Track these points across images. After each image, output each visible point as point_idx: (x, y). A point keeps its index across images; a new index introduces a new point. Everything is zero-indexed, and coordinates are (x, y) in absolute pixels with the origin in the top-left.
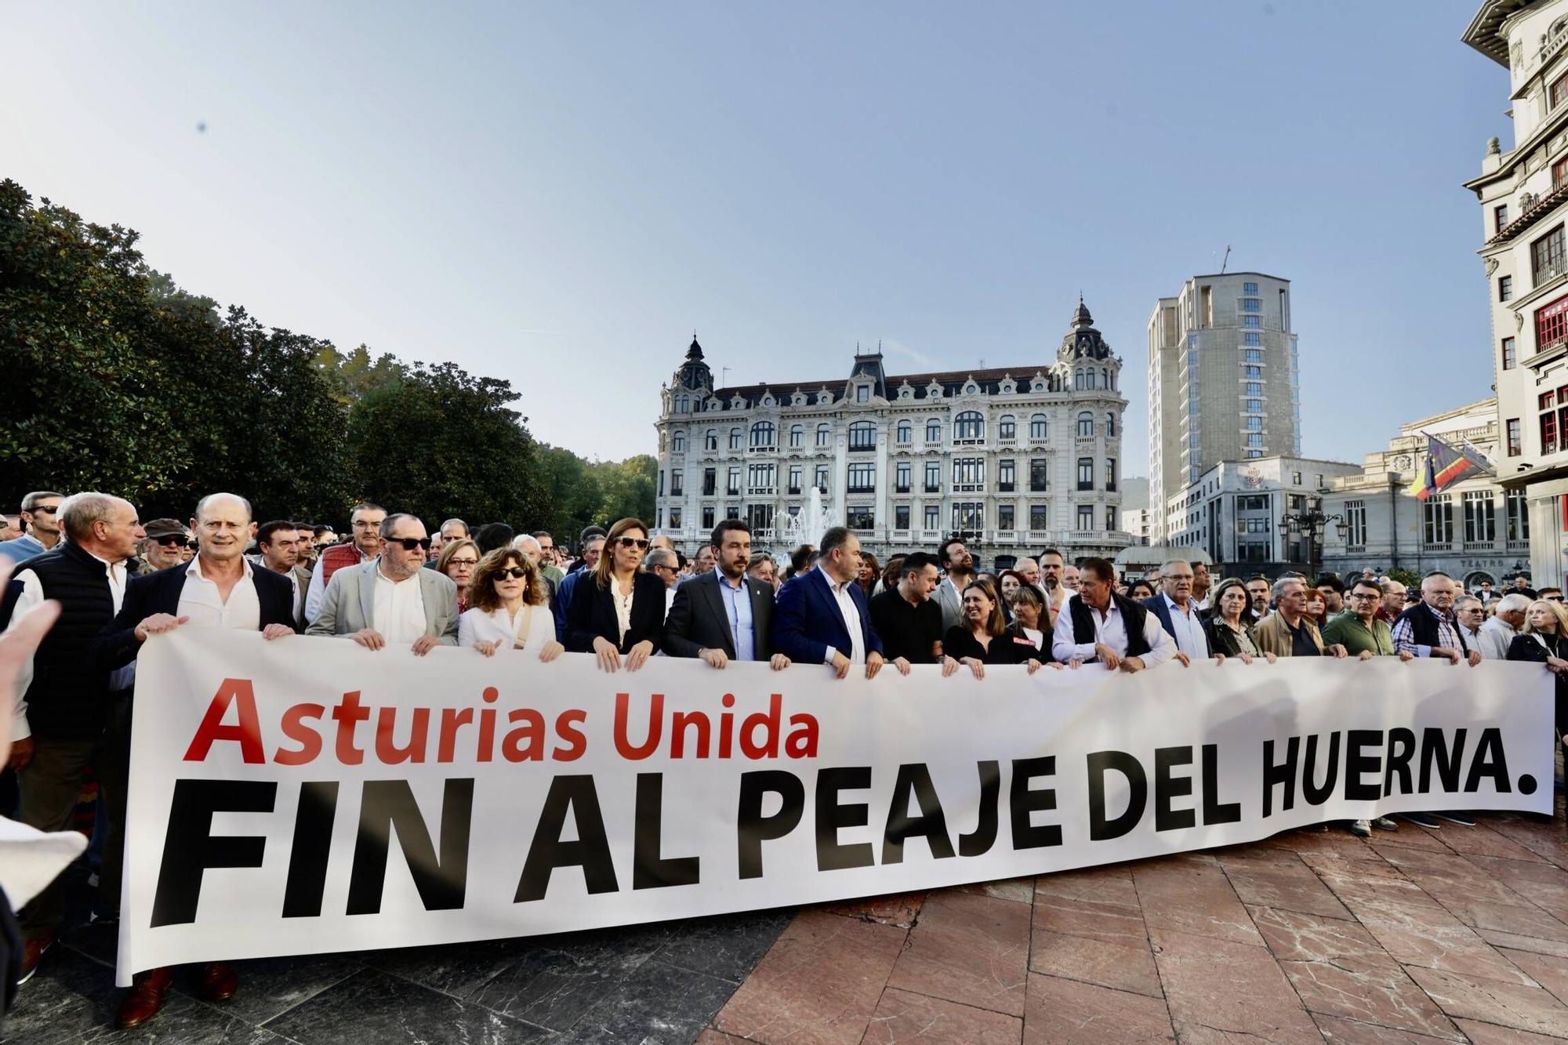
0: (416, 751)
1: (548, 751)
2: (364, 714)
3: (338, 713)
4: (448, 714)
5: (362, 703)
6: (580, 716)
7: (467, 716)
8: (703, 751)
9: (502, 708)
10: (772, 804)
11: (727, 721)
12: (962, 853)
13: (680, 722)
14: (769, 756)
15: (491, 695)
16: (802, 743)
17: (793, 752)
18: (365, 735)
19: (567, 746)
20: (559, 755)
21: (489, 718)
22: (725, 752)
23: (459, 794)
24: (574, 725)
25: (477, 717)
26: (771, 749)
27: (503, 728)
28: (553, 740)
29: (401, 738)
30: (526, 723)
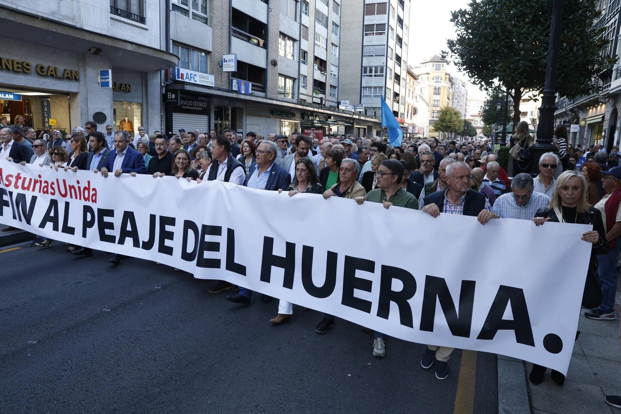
0: (28, 188)
1: (49, 192)
2: (20, 178)
3: (16, 177)
4: (35, 180)
5: (20, 176)
6: (53, 183)
8: (76, 197)
9: (43, 180)
10: (89, 217)
11: (80, 189)
13: (70, 188)
14: (88, 201)
16: (94, 198)
18: (20, 182)
19: (53, 191)
20: (51, 193)
21: (41, 182)
22: (80, 199)
23: (34, 199)
24: (52, 186)
25: (39, 182)
26: (89, 198)
27: (43, 185)
28: (50, 189)
29: (26, 185)
30: (46, 184)
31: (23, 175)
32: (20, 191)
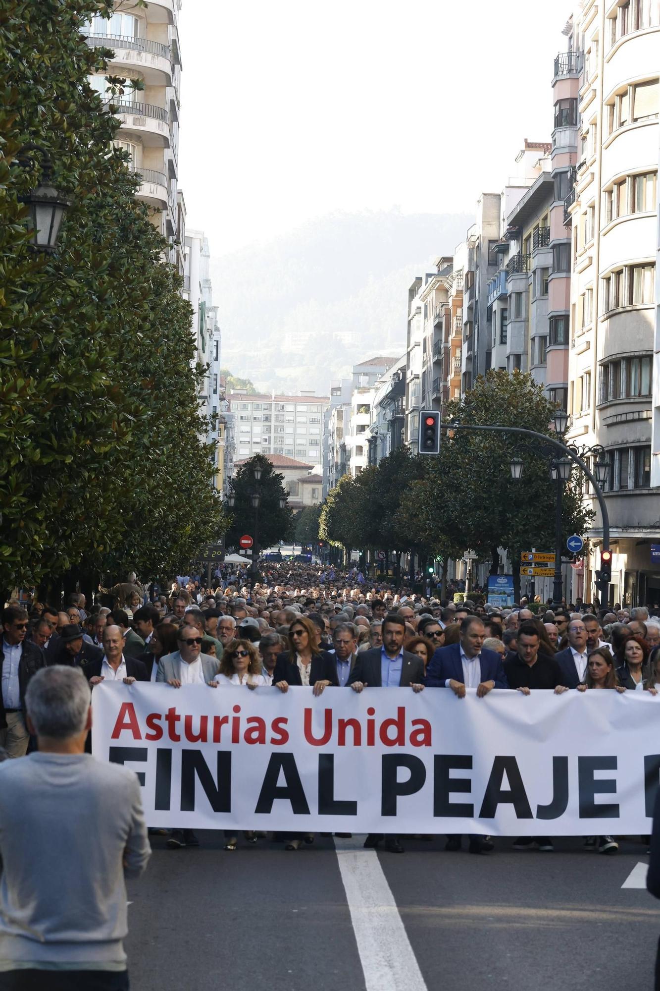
0: (203, 736)
1: (268, 739)
2: (178, 718)
3: (167, 717)
4: (216, 719)
5: (177, 713)
6: (284, 720)
7: (226, 719)
8: (357, 742)
9: (243, 716)
10: (403, 774)
11: (371, 723)
12: (538, 817)
13: (343, 725)
14: (399, 745)
15: (237, 709)
16: (421, 737)
17: (415, 743)
18: (180, 728)
19: (278, 737)
20: (274, 741)
21: (236, 721)
22: (371, 742)
23: (224, 758)
24: (281, 725)
25: (231, 720)
26: (400, 740)
27: (244, 727)
28: (270, 734)
29: (196, 729)
30: (256, 724)
31: (182, 712)
32: (185, 744)
